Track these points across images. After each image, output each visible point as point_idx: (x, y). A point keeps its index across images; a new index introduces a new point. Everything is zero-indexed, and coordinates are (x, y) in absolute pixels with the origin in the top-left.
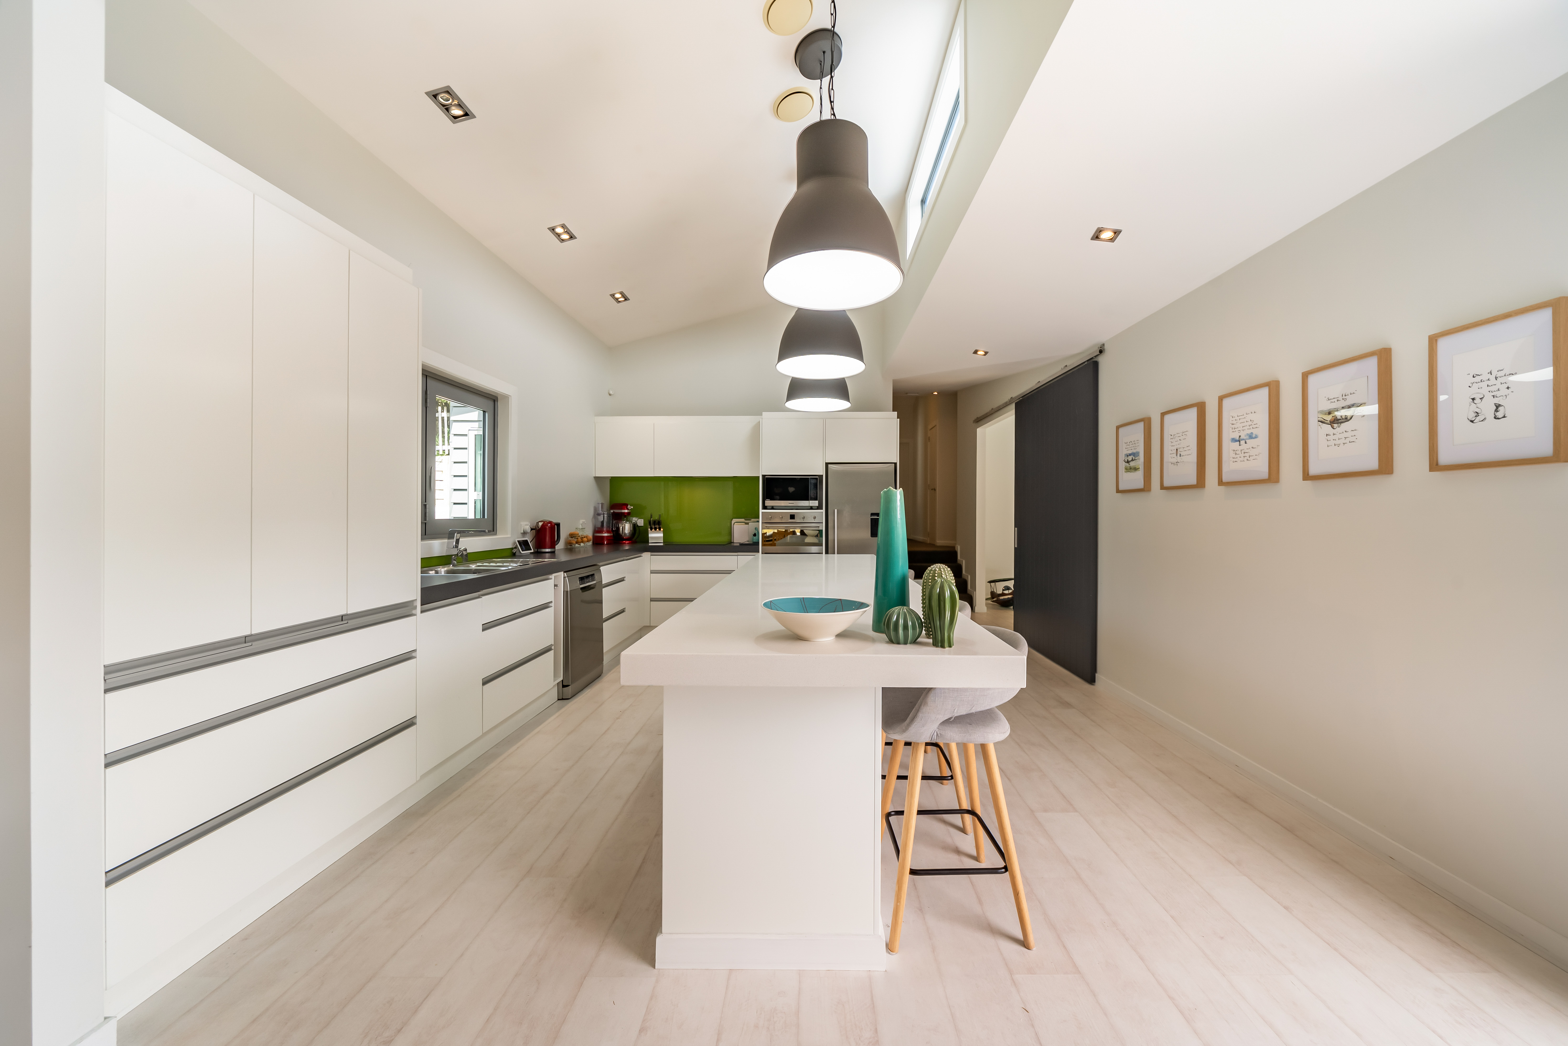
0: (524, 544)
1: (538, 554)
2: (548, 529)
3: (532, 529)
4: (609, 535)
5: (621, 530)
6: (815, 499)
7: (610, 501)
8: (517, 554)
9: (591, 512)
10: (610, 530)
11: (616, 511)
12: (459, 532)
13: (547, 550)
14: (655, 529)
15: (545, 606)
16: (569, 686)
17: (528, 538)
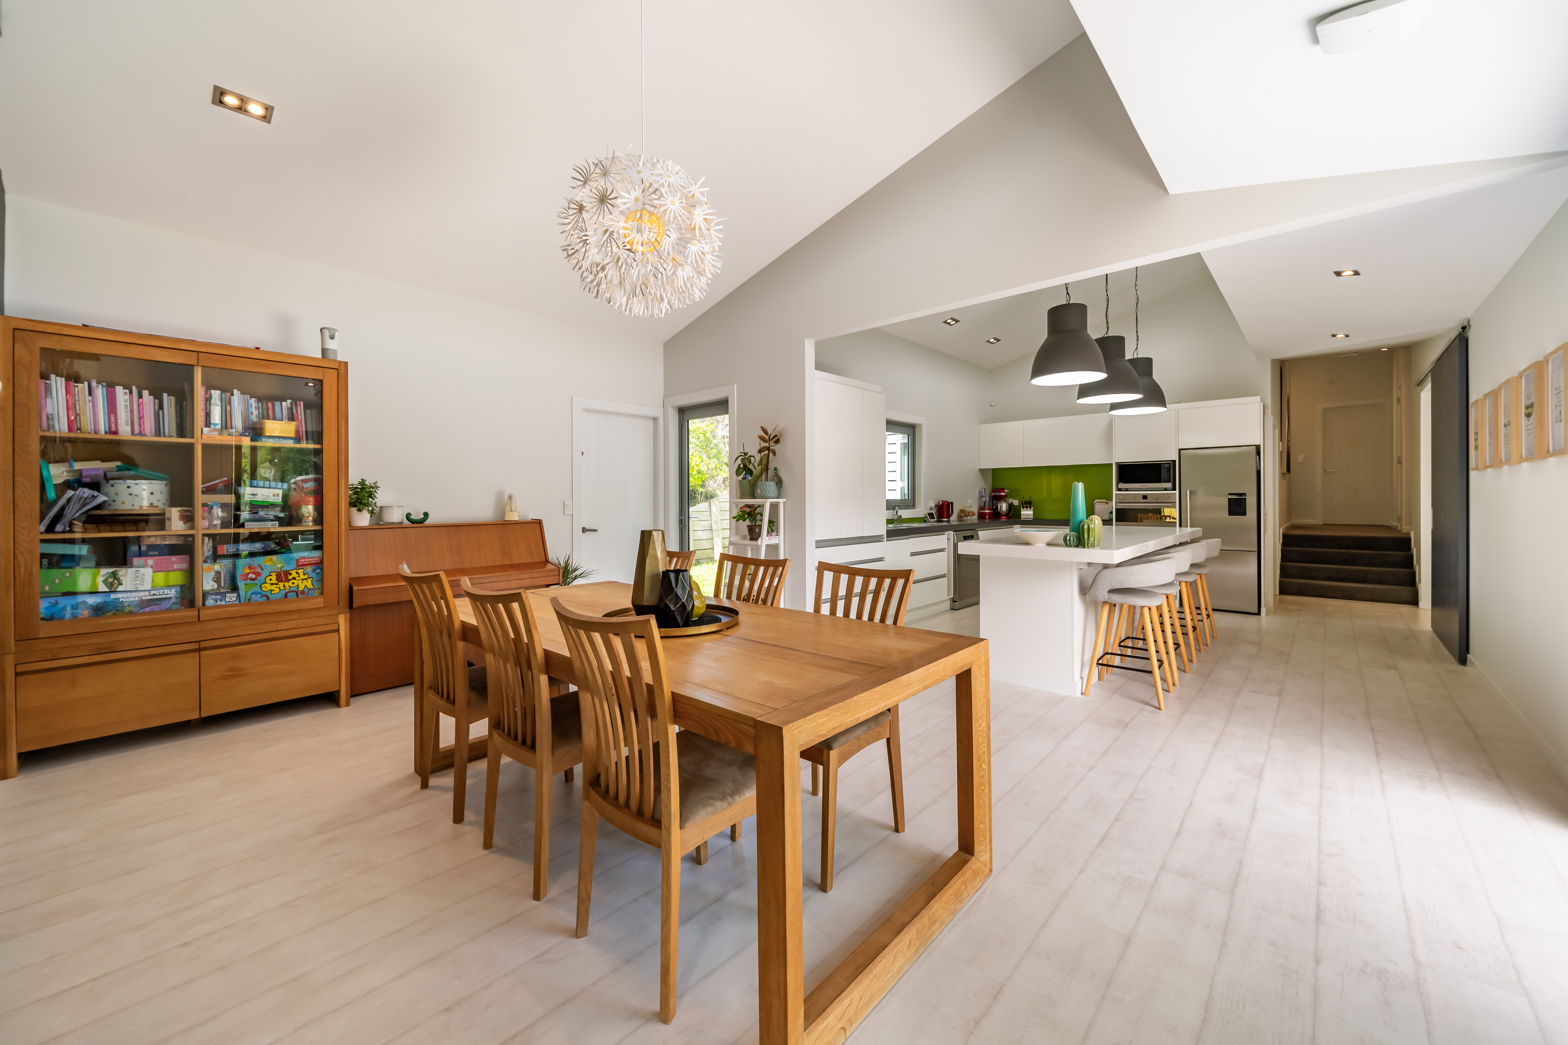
0: (931, 515)
1: (939, 521)
2: (945, 507)
3: (936, 506)
4: (990, 511)
5: (999, 508)
6: (1169, 481)
7: (992, 487)
8: (927, 521)
9: (977, 495)
10: (991, 508)
11: (996, 494)
12: (898, 506)
13: (945, 520)
14: (1027, 508)
15: (942, 550)
16: (957, 602)
17: (933, 512)
